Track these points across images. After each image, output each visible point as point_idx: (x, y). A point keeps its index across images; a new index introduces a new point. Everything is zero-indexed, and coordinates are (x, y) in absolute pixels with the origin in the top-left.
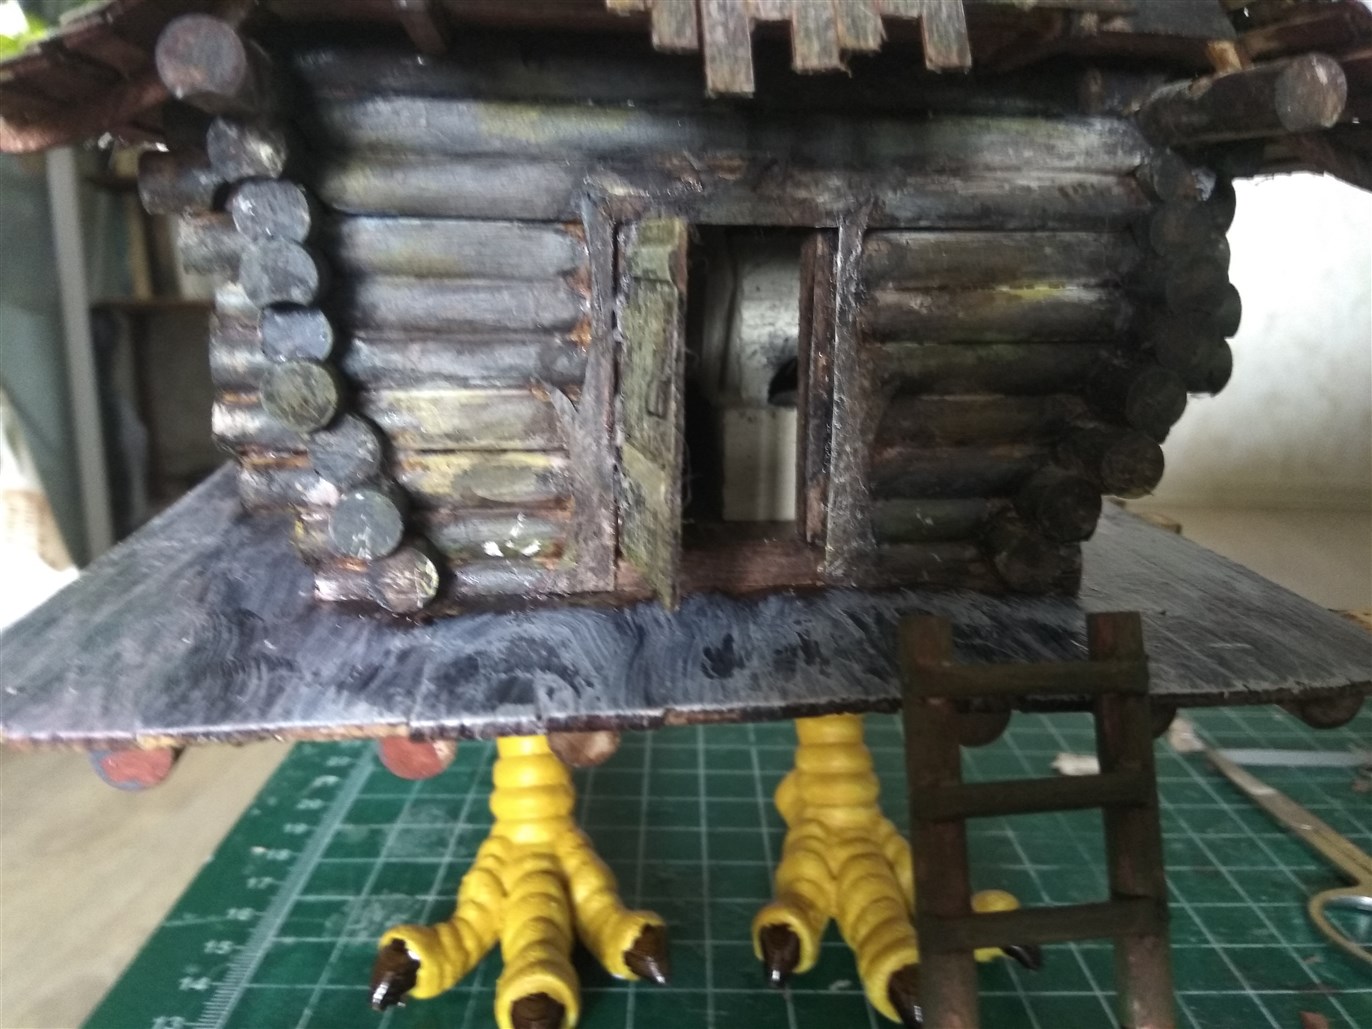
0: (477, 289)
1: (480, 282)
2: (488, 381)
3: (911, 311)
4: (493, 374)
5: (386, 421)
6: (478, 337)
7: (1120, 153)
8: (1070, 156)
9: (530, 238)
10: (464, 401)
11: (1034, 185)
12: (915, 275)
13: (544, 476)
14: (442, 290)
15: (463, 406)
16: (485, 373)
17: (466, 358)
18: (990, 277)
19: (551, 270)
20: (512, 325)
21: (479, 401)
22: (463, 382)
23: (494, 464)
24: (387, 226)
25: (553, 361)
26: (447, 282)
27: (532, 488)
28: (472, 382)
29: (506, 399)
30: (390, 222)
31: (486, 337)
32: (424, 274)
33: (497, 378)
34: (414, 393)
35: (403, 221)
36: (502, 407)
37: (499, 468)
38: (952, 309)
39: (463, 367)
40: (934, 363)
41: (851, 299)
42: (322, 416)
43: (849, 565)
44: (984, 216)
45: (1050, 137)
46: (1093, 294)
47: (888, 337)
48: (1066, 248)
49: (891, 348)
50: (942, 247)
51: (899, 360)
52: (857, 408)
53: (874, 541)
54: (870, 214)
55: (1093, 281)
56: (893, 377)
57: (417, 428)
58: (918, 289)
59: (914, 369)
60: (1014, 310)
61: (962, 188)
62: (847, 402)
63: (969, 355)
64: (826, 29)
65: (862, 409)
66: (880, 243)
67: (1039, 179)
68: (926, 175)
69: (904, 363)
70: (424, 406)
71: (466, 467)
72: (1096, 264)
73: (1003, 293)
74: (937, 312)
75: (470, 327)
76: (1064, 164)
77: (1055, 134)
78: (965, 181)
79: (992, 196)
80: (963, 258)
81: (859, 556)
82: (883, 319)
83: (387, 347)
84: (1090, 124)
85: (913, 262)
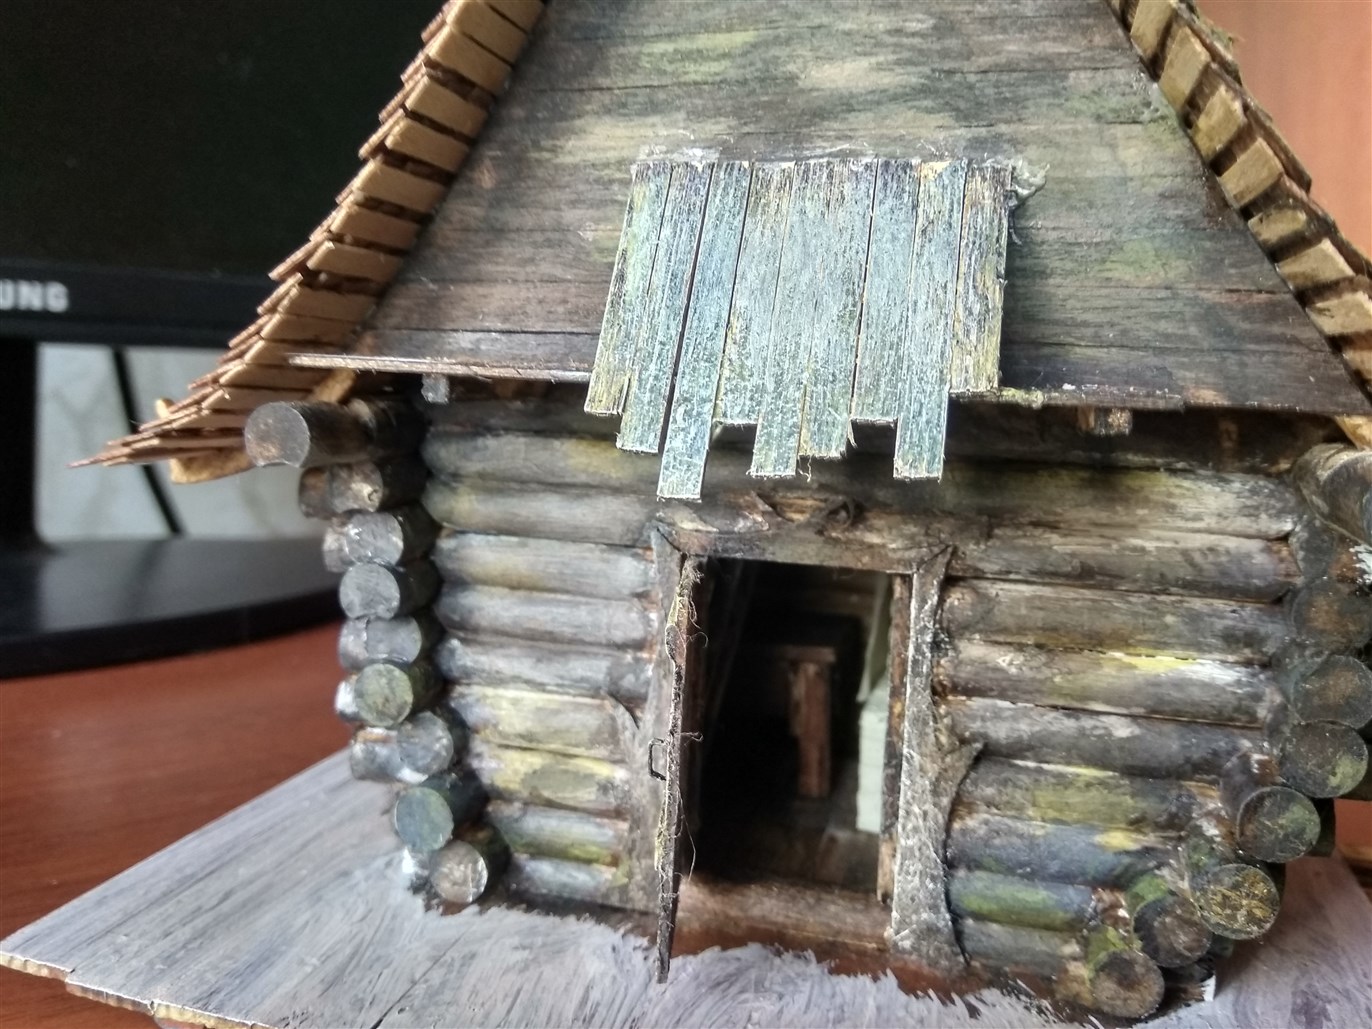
0: (559, 603)
1: (565, 597)
2: (561, 688)
3: (997, 669)
4: (566, 682)
5: (472, 716)
6: (558, 647)
7: (1264, 516)
8: (1198, 517)
9: (607, 561)
10: (540, 704)
11: (1150, 545)
12: (1005, 630)
13: (606, 787)
14: (531, 602)
15: (539, 709)
16: (560, 682)
17: (544, 665)
18: (1097, 642)
19: (626, 592)
20: (588, 639)
21: (553, 706)
22: (540, 687)
23: (563, 767)
24: (488, 541)
25: (622, 677)
26: (535, 594)
27: (593, 797)
28: (549, 688)
29: (578, 707)
30: (492, 538)
31: (566, 647)
32: (516, 585)
33: (570, 686)
34: (501, 691)
35: (504, 538)
36: (572, 715)
37: (566, 772)
38: (1047, 672)
39: (541, 674)
40: (1025, 728)
41: (926, 649)
42: (400, 714)
43: (918, 938)
44: (1086, 575)
45: (1170, 495)
46: (1231, 672)
47: (970, 692)
48: (1194, 618)
49: (977, 703)
50: (1038, 603)
51: (983, 719)
52: (928, 766)
53: (948, 916)
54: (948, 564)
55: (1231, 658)
56: (974, 738)
57: (495, 726)
58: (1010, 644)
59: (1000, 732)
60: (1124, 681)
61: (1060, 545)
62: (917, 758)
63: (1068, 725)
64: (790, 435)
65: (933, 769)
66: (965, 591)
67: (1158, 539)
68: (1019, 526)
69: (989, 724)
70: (505, 704)
71: (537, 767)
72: (1232, 640)
73: (1115, 659)
74: (1028, 673)
75: (551, 637)
76: (1190, 525)
77: (1177, 491)
78: (1065, 536)
79: (1094, 555)
80: (1062, 617)
81: (930, 931)
82: (965, 673)
83: (479, 649)
84: (1227, 481)
85: (1001, 616)
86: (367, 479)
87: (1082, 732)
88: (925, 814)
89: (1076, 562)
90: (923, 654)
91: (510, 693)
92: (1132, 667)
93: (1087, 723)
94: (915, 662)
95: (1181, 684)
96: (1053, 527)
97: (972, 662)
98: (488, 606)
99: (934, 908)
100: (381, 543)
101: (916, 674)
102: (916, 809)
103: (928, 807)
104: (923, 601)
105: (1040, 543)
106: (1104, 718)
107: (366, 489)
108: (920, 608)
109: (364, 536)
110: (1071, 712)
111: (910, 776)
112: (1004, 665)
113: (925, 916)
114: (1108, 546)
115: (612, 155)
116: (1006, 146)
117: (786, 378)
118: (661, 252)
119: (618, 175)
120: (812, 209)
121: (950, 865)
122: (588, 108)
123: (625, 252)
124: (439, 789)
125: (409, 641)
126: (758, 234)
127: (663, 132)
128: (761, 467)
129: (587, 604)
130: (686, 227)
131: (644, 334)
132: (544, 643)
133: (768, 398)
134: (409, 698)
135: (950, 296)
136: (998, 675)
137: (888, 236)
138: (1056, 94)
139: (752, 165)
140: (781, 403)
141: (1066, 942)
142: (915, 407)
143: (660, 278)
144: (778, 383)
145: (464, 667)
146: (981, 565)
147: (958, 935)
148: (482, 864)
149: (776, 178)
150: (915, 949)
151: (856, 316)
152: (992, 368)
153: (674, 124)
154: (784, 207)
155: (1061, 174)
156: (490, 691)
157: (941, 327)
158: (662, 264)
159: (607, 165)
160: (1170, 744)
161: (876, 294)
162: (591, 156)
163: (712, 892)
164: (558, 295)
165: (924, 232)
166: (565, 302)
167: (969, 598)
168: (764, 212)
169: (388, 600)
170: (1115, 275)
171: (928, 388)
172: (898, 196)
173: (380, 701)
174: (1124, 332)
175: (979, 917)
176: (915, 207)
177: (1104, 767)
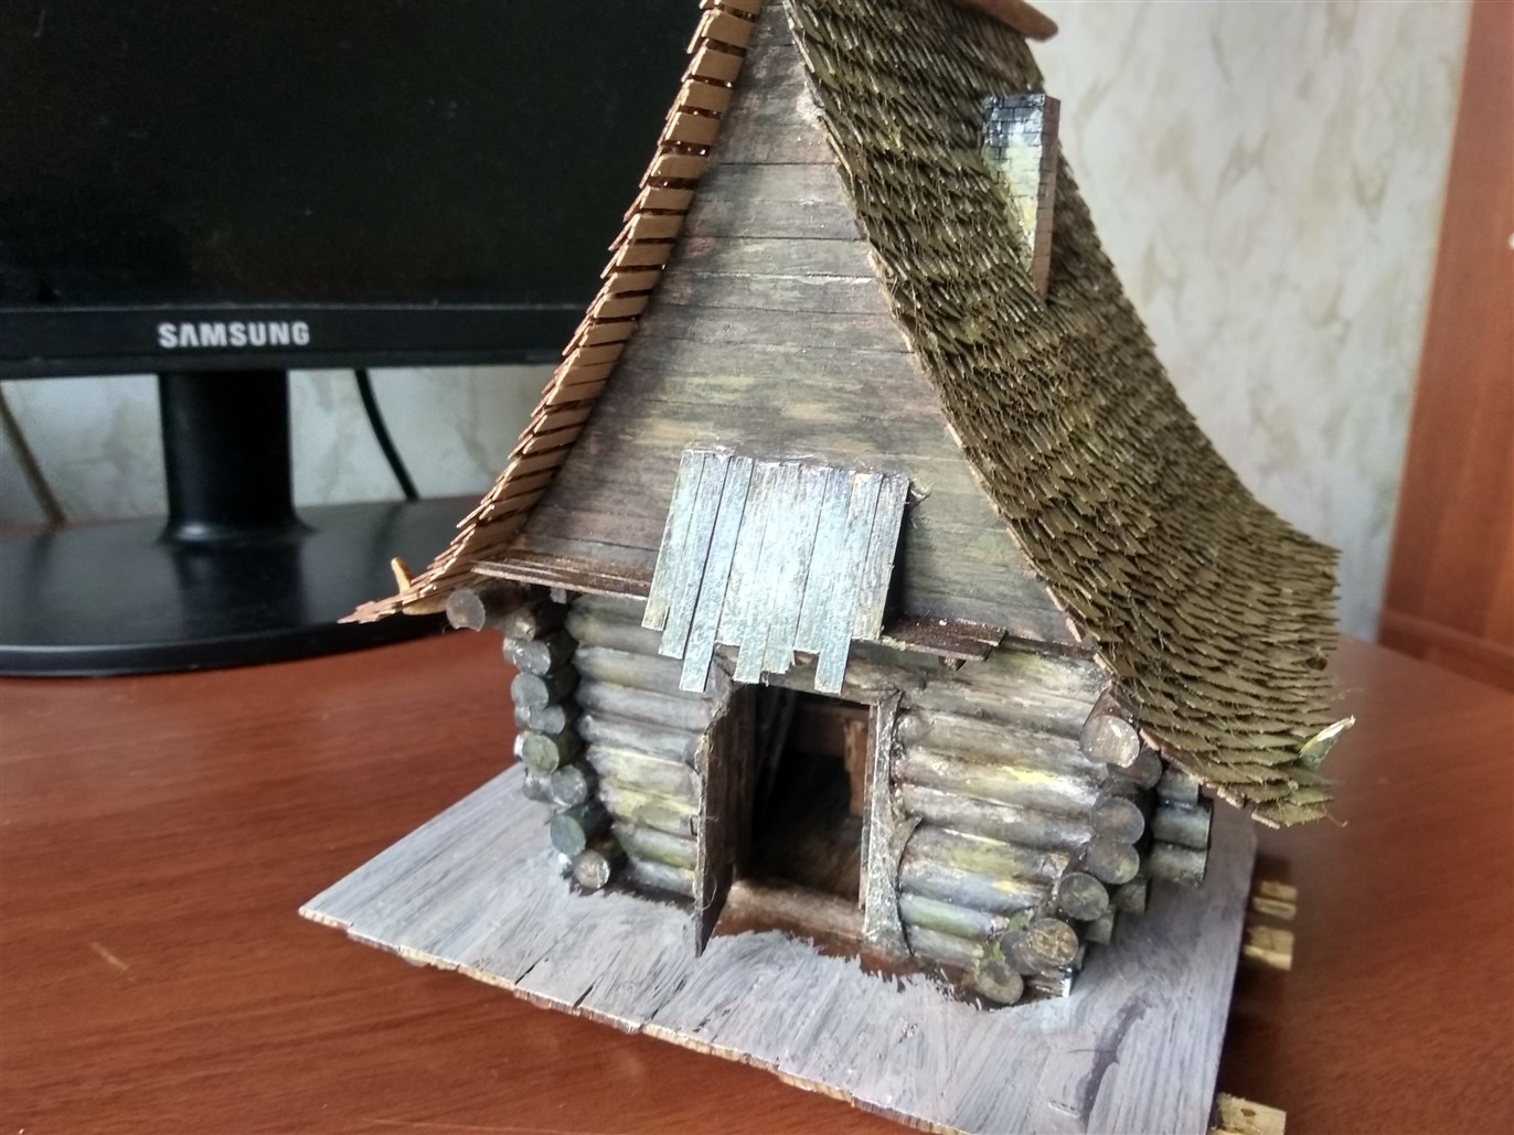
0: (655, 698)
1: (658, 695)
2: (657, 754)
3: (931, 771)
4: (660, 751)
5: (600, 768)
6: (656, 728)
8: (1056, 688)
10: (643, 763)
11: (1026, 703)
12: (937, 747)
14: (636, 696)
15: (643, 767)
16: (656, 750)
17: (644, 739)
18: (995, 760)
20: (674, 724)
21: (652, 766)
22: (645, 752)
23: (659, 805)
24: (609, 654)
26: (640, 692)
27: (678, 827)
28: (650, 753)
29: (668, 767)
30: (611, 651)
31: (660, 728)
32: (627, 684)
33: (662, 754)
34: (620, 752)
35: (619, 652)
37: (661, 809)
38: (961, 777)
39: (643, 744)
40: (948, 811)
41: (886, 755)
42: (551, 768)
43: (881, 936)
44: (985, 716)
45: (1039, 672)
46: (1078, 788)
47: (918, 783)
48: (1053, 751)
49: (920, 791)
50: (957, 731)
51: (923, 802)
52: (885, 827)
53: (899, 924)
54: (900, 701)
55: (1078, 780)
56: (917, 814)
57: (615, 775)
58: (942, 755)
59: (933, 811)
60: (1011, 787)
61: (969, 696)
62: (879, 823)
63: (977, 811)
64: (758, 657)
65: (889, 831)
66: (913, 718)
67: (1033, 699)
68: (945, 681)
69: (926, 806)
70: (621, 761)
71: (643, 804)
72: (1079, 771)
73: (1005, 772)
74: (950, 777)
75: (651, 721)
76: (1052, 692)
77: (1043, 670)
78: (973, 690)
79: (990, 706)
80: (971, 743)
81: (887, 932)
82: (911, 772)
83: (604, 724)
84: (1077, 666)
85: (935, 734)
86: (526, 620)
87: (984, 816)
88: (884, 859)
89: (979, 709)
90: (884, 758)
91: (626, 753)
92: (1016, 779)
93: (988, 811)
94: (879, 762)
95: (1046, 793)
96: (968, 684)
97: (916, 765)
98: (610, 696)
99: (890, 918)
100: (536, 660)
101: (880, 770)
102: (878, 855)
103: (886, 855)
104: (884, 724)
105: (957, 694)
106: (999, 809)
107: (526, 627)
108: (882, 729)
109: (526, 654)
110: (979, 803)
111: (875, 834)
112: (935, 769)
113: (885, 922)
114: (1000, 700)
115: (670, 444)
116: (907, 468)
117: (760, 617)
118: (694, 520)
119: (673, 456)
120: (787, 499)
121: (900, 891)
122: (654, 412)
123: (673, 517)
124: (576, 817)
125: (558, 720)
126: (752, 514)
127: (700, 433)
128: (740, 675)
129: (673, 701)
130: (710, 502)
131: (680, 578)
132: (647, 725)
133: (748, 630)
134: (557, 759)
135: (860, 571)
136: (932, 776)
137: (829, 526)
138: (936, 440)
139: (753, 463)
140: (755, 634)
141: (975, 948)
142: (831, 645)
143: (692, 539)
144: (755, 620)
145: (595, 735)
146: (921, 704)
147: (906, 936)
148: (605, 865)
149: (767, 474)
150: (879, 942)
151: (804, 581)
152: (877, 625)
153: (706, 429)
154: (770, 496)
155: (940, 489)
156: (612, 751)
157: (851, 593)
158: (693, 530)
159: (667, 449)
160: (1037, 828)
161: (817, 567)
162: (657, 442)
163: (755, 893)
164: (639, 525)
165: (850, 525)
166: (642, 529)
167: (915, 723)
168: (758, 499)
169: (542, 698)
170: (973, 554)
171: (840, 634)
172: (837, 497)
173: (539, 759)
174: (978, 590)
175: (922, 926)
176: (848, 505)
177: (999, 839)
